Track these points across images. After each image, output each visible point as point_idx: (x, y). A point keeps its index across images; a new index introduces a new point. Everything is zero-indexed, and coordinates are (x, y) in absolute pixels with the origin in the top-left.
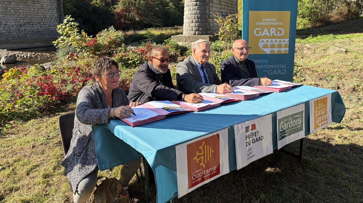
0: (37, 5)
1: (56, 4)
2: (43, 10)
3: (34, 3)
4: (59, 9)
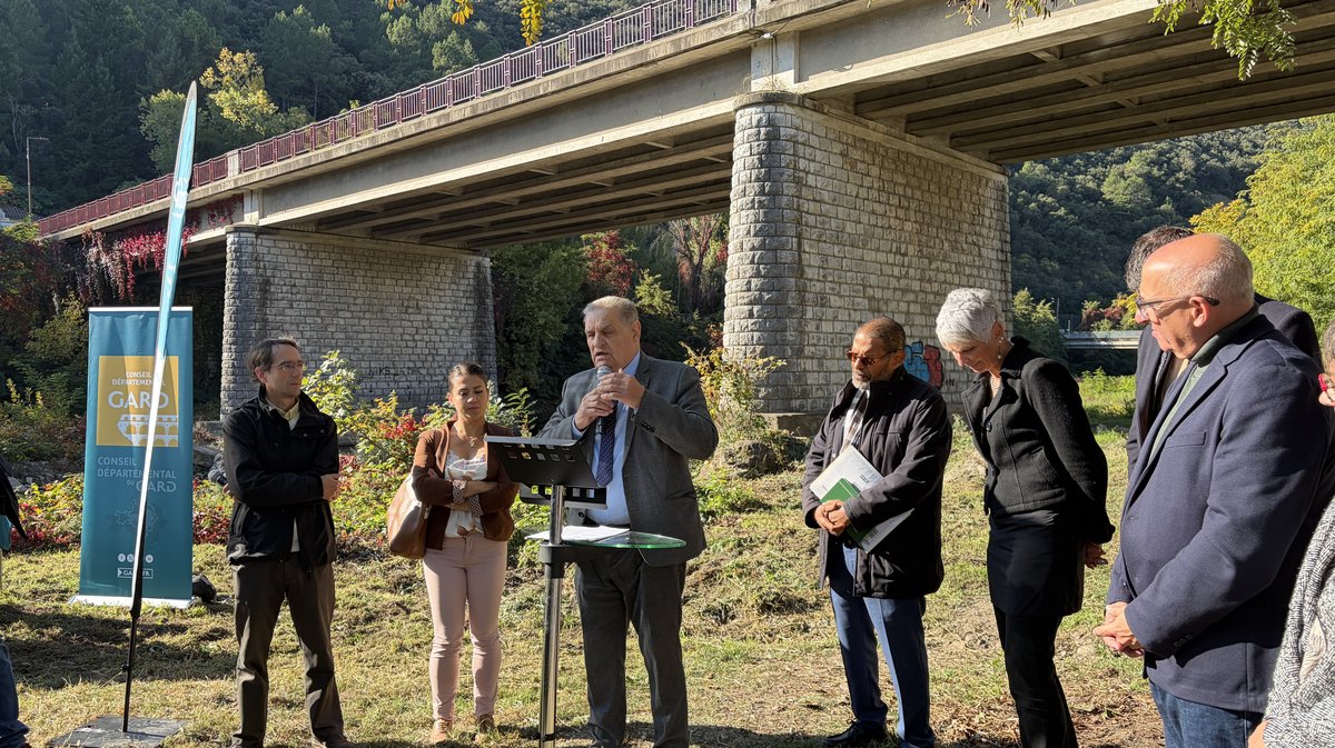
0: (412, 317)
1: (471, 314)
2: (432, 331)
3: (406, 313)
4: (479, 328)
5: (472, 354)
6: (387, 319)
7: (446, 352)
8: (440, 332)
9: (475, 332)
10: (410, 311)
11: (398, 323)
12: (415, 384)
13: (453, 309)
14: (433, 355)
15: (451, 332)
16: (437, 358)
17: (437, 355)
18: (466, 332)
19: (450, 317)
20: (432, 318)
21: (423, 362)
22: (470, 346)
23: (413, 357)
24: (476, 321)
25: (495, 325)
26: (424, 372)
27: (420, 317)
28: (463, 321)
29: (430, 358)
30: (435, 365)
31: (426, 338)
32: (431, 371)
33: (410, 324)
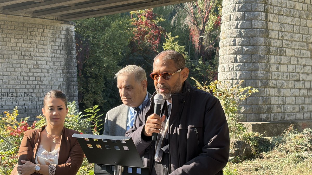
0: (27, 62)
1: (63, 60)
2: (39, 70)
3: (24, 59)
4: (67, 68)
5: (63, 84)
6: (13, 63)
7: (47, 83)
8: (44, 71)
9: (65, 71)
10: (26, 58)
11: (19, 65)
12: (28, 103)
13: (52, 57)
14: (40, 85)
15: (50, 71)
16: (42, 87)
17: (42, 85)
18: (60, 71)
19: (50, 62)
20: (39, 62)
21: (33, 89)
22: (62, 79)
23: (28, 86)
24: (66, 64)
25: (77, 67)
26: (34, 95)
27: (32, 62)
28: (58, 64)
29: (38, 87)
30: (41, 90)
31: (36, 74)
32: (38, 95)
33: (25, 66)
